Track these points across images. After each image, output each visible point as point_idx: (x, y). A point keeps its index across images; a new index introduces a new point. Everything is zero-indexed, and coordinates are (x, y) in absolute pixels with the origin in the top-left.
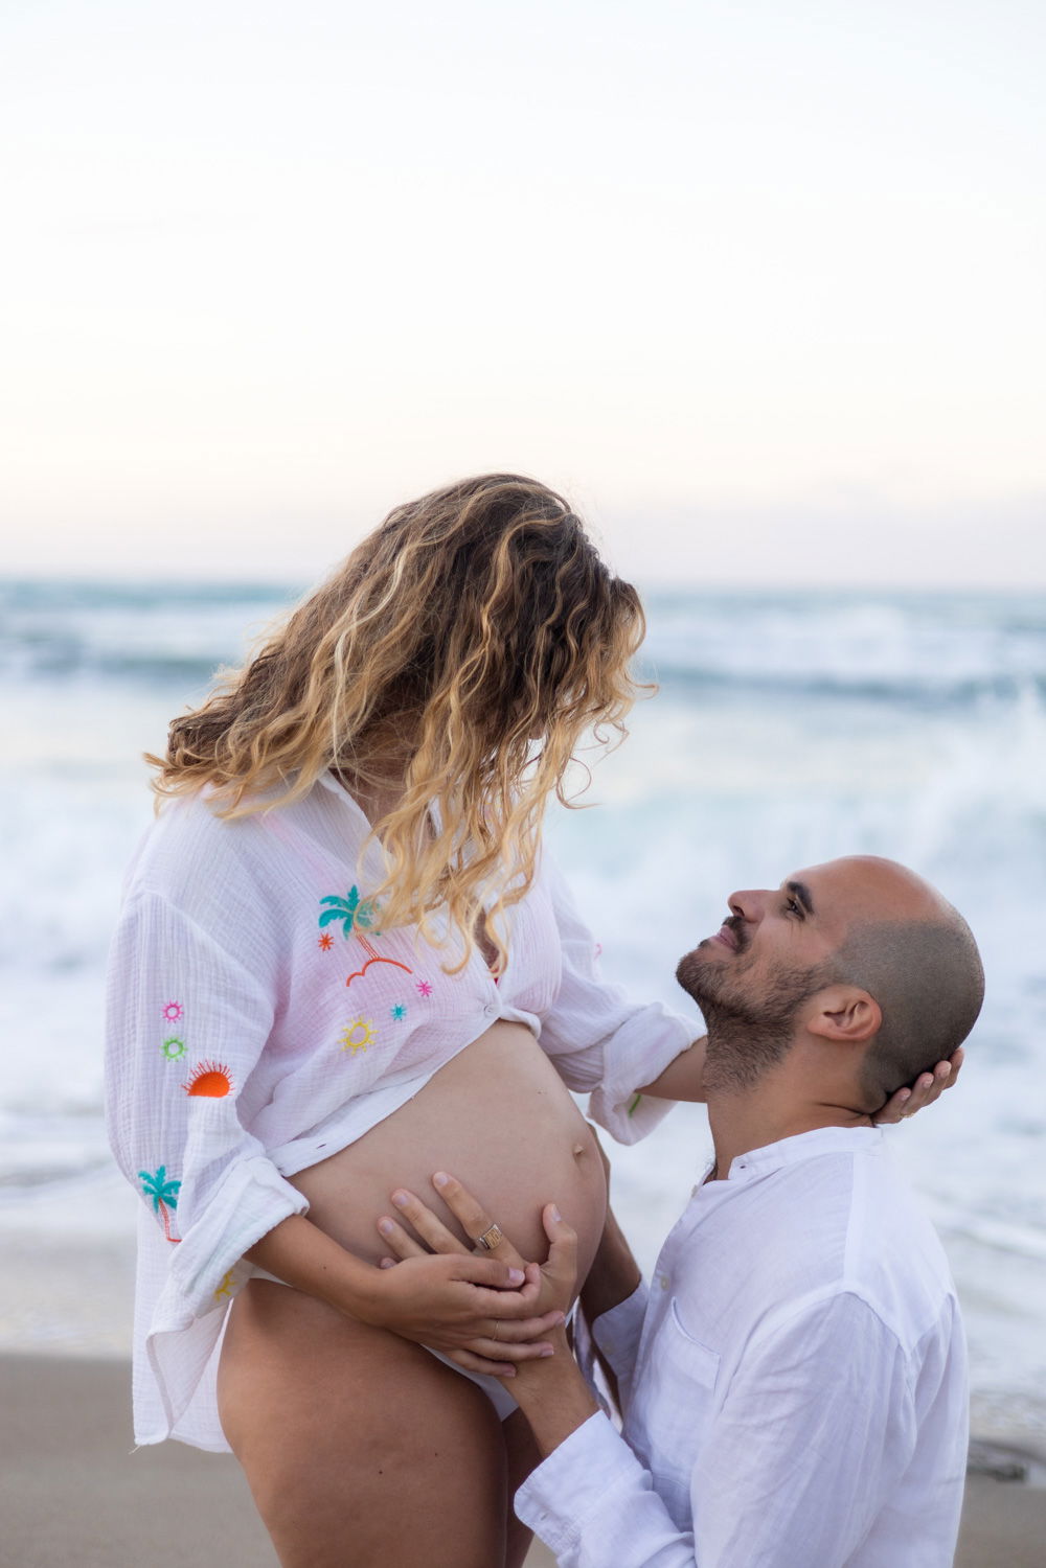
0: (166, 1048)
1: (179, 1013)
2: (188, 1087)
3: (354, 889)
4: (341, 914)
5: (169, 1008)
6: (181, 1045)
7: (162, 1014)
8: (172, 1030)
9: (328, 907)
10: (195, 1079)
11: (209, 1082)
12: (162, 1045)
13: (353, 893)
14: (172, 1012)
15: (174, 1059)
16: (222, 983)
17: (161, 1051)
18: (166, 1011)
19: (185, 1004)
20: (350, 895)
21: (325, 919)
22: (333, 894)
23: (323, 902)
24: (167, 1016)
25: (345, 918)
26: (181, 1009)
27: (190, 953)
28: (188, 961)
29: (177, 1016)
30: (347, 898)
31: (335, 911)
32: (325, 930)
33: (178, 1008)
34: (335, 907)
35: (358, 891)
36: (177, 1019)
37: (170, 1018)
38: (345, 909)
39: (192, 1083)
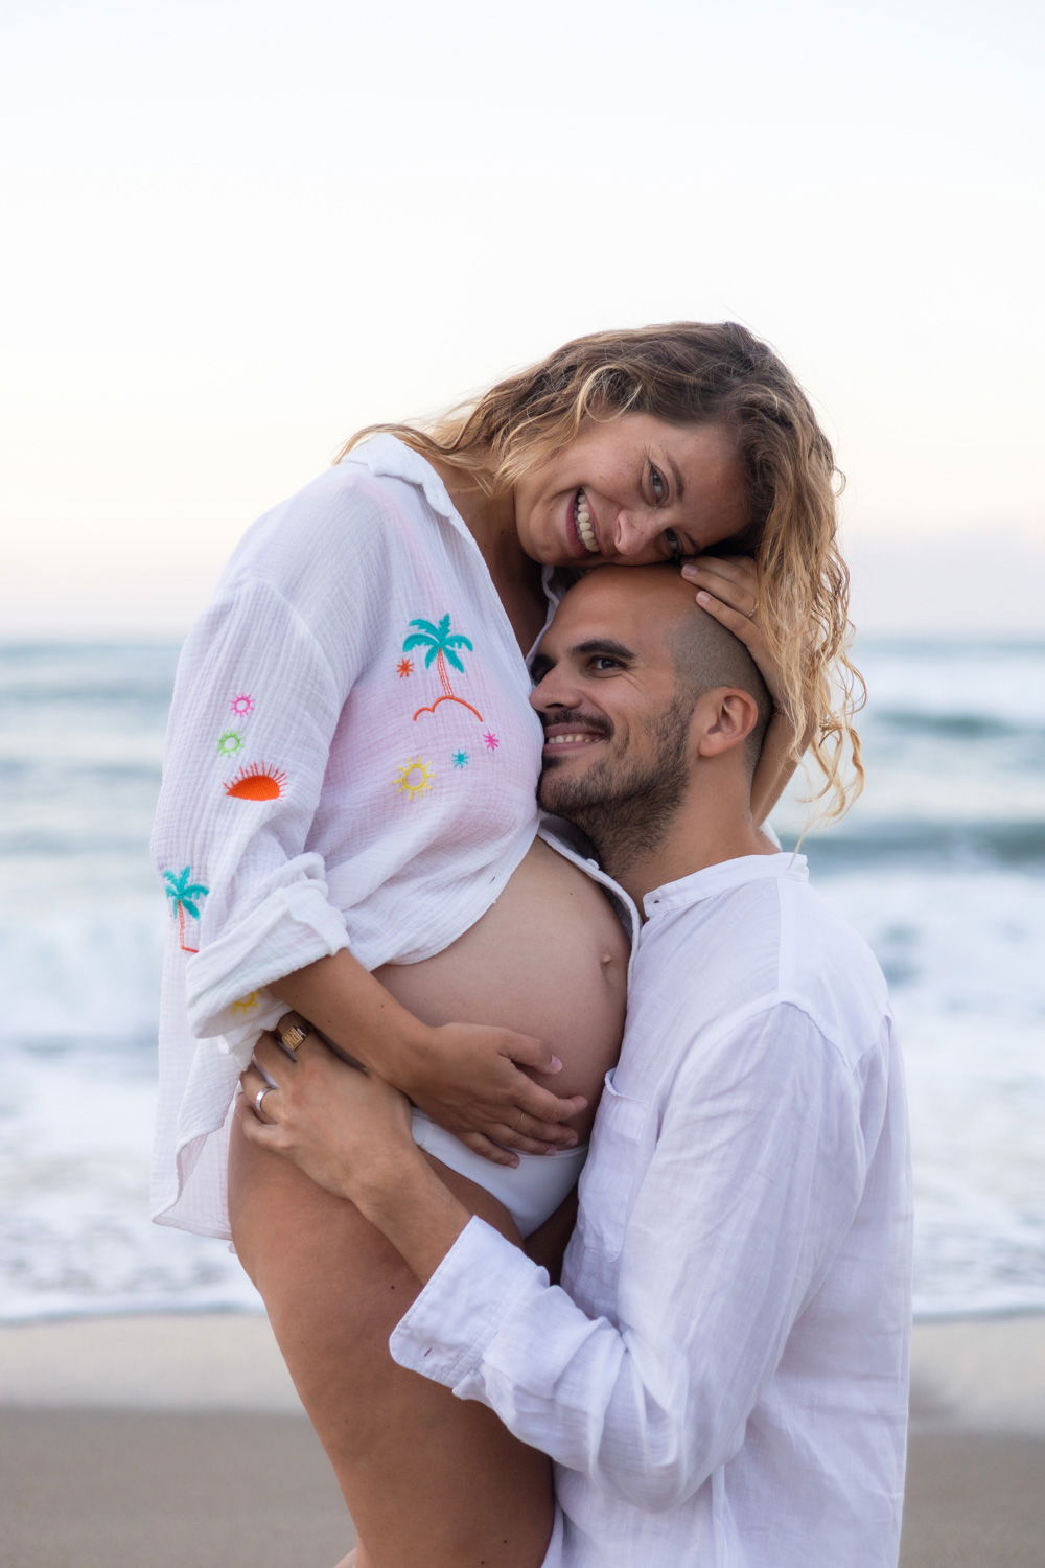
0: (222, 742)
1: (248, 707)
2: (230, 786)
3: (447, 618)
4: (428, 641)
5: (239, 700)
6: (239, 741)
7: (231, 705)
8: (233, 722)
9: (415, 630)
10: (241, 778)
11: (254, 785)
12: (219, 738)
13: (446, 622)
14: (242, 705)
15: (226, 754)
16: (309, 687)
17: (216, 744)
18: (236, 703)
19: (258, 700)
20: (441, 623)
21: (411, 641)
22: (425, 618)
23: (413, 623)
24: (235, 708)
25: (431, 646)
26: (251, 705)
27: (284, 647)
28: (278, 655)
29: (245, 711)
30: (437, 626)
31: (421, 636)
32: (407, 656)
33: (248, 702)
34: (423, 632)
35: (451, 621)
36: (244, 713)
37: (237, 711)
38: (434, 637)
39: (236, 782)
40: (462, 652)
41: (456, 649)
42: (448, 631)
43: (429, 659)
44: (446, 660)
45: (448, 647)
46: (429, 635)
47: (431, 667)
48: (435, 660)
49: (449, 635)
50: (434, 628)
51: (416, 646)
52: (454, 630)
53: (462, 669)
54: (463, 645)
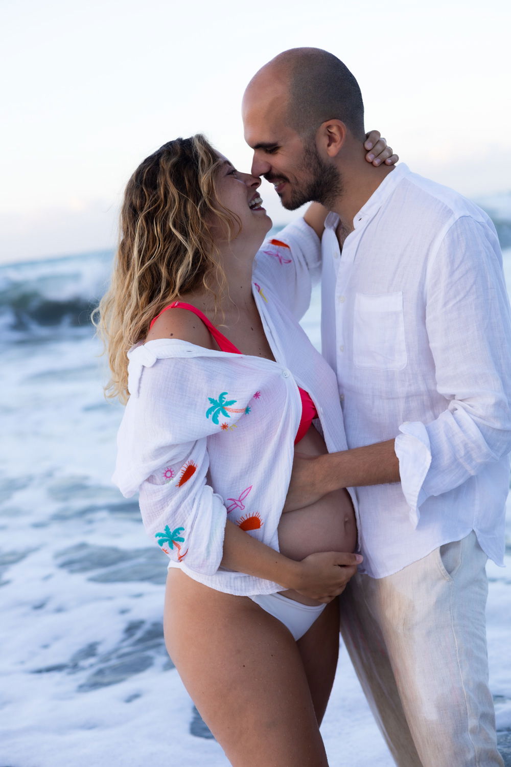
1: (171, 472)
4: (218, 412)
5: (166, 473)
9: (211, 416)
13: (212, 401)
14: (169, 474)
23: (208, 417)
30: (212, 405)
32: (219, 423)
34: (213, 413)
38: (217, 409)
40: (227, 398)
41: (225, 400)
42: (216, 401)
43: (226, 415)
44: (229, 407)
45: (223, 404)
46: (215, 410)
47: (230, 415)
48: (227, 412)
49: (218, 401)
50: (212, 407)
51: (218, 418)
52: (217, 398)
53: (236, 402)
54: (224, 396)
